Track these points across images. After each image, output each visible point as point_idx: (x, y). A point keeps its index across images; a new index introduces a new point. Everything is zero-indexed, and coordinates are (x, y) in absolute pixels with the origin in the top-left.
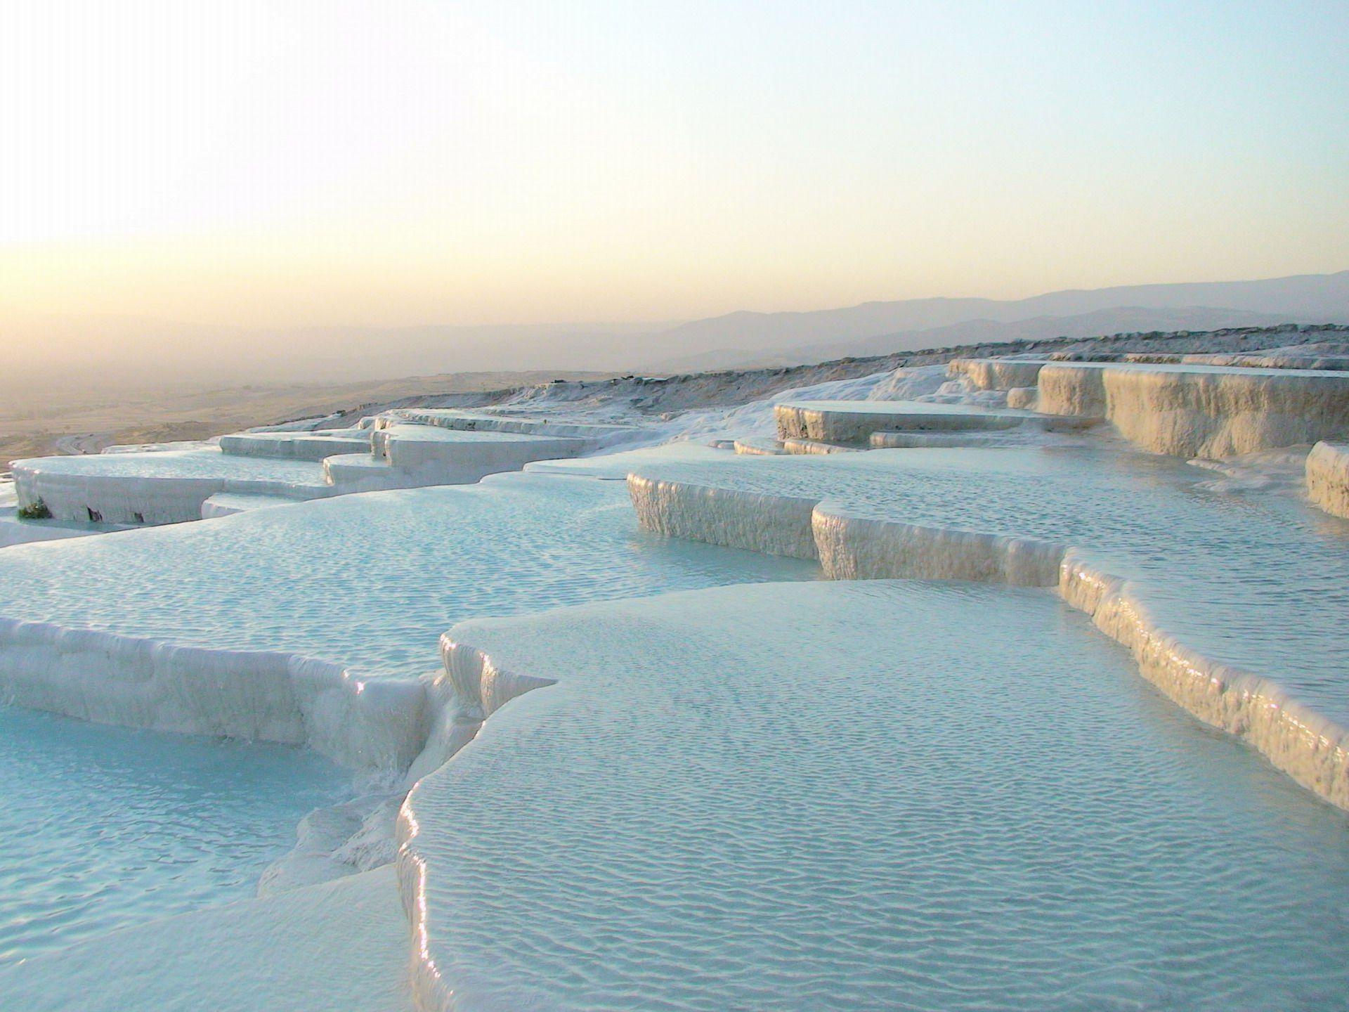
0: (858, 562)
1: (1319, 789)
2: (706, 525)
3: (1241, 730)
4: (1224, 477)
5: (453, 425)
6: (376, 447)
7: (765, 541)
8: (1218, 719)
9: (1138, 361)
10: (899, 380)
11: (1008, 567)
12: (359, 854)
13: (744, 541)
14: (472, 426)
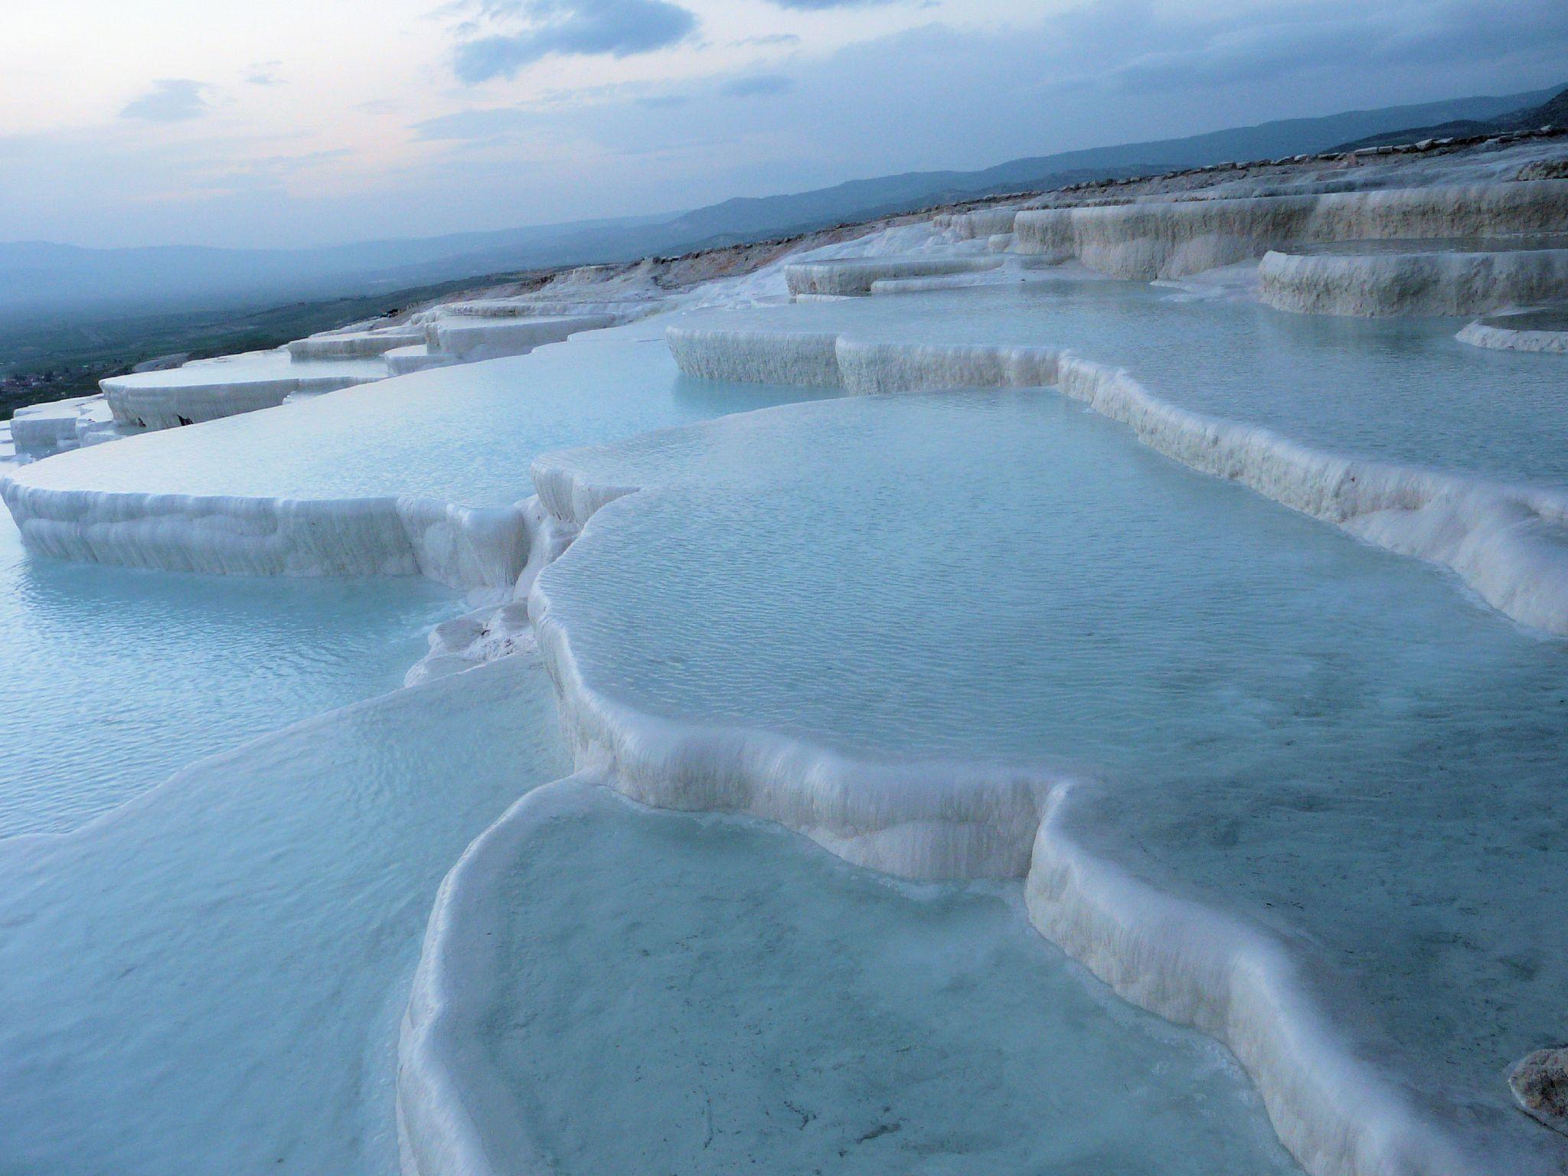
0: (881, 382)
1: (1309, 511)
2: (740, 366)
3: (1233, 475)
4: (1183, 291)
5: (496, 314)
6: (429, 338)
7: (795, 375)
8: (1213, 467)
9: (1096, 205)
10: (890, 239)
11: (1011, 373)
12: (488, 650)
13: (776, 376)
14: (512, 313)
